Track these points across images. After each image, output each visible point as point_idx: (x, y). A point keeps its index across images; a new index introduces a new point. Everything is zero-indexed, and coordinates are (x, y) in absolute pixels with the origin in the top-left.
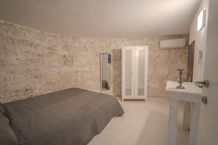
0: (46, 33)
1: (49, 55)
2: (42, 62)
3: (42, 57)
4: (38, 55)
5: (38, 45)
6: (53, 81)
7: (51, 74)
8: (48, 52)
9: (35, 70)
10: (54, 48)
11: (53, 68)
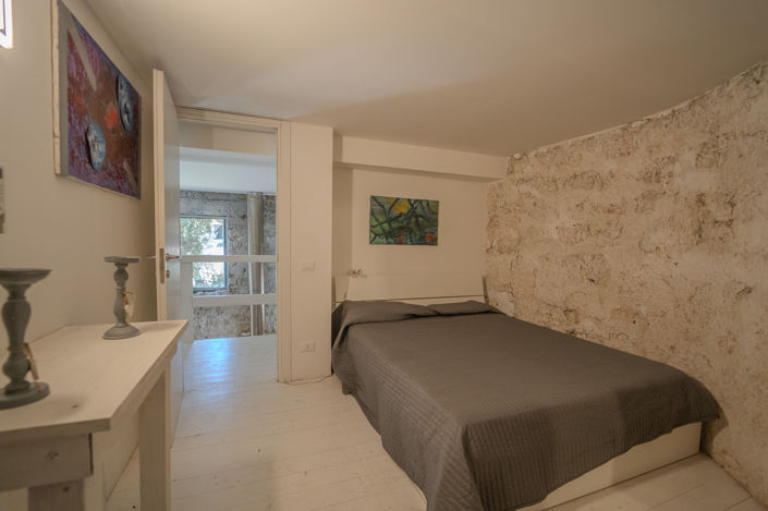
0: (639, 123)
1: (641, 205)
2: (617, 233)
3: (621, 214)
4: (609, 211)
5: (612, 177)
6: (643, 310)
7: (639, 277)
8: (639, 192)
9: (594, 257)
10: (664, 172)
11: (650, 255)
